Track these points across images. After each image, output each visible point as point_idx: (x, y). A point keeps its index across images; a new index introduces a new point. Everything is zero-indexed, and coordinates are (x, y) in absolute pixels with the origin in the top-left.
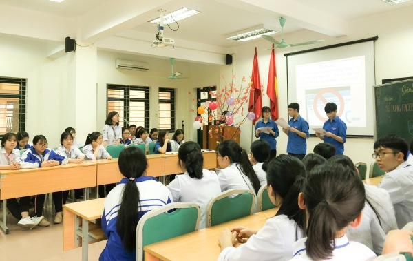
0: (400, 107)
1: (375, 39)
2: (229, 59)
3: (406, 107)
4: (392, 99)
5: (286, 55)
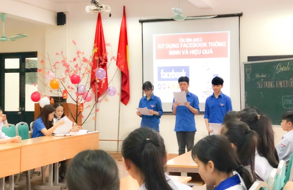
0: (274, 84)
1: (240, 15)
2: (61, 19)
3: (281, 84)
4: (265, 76)
5: (142, 22)
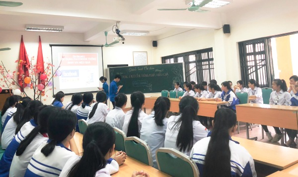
0: (128, 77)
1: (102, 46)
3: (132, 76)
4: (122, 73)
5: (51, 46)
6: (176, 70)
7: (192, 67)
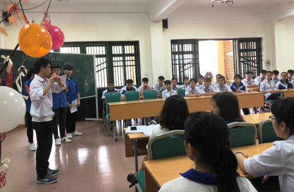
6: (87, 65)
7: (100, 64)
